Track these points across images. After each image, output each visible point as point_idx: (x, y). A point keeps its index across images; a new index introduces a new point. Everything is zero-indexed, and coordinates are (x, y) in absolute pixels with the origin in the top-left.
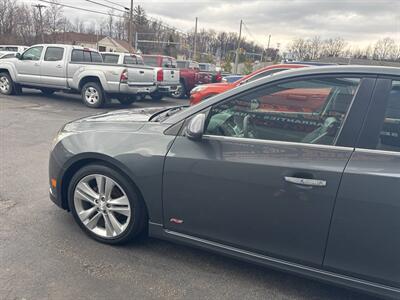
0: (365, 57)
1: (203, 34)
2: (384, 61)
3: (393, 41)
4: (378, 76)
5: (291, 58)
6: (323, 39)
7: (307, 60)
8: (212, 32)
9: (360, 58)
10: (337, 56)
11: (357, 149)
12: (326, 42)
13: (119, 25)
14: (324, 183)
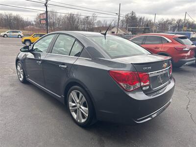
1: (167, 21)
8: (173, 20)
13: (123, 21)
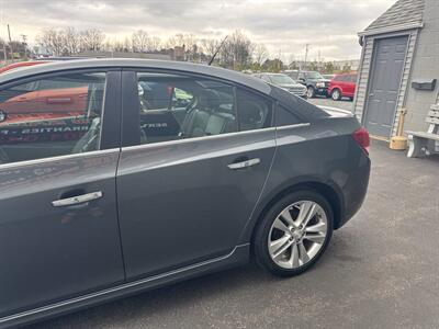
0: (126, 50)
2: (143, 54)
3: (145, 34)
4: (123, 68)
5: (45, 53)
6: (77, 30)
7: (66, 55)
9: (121, 51)
10: (98, 49)
11: (123, 149)
12: (82, 33)
14: (100, 194)
